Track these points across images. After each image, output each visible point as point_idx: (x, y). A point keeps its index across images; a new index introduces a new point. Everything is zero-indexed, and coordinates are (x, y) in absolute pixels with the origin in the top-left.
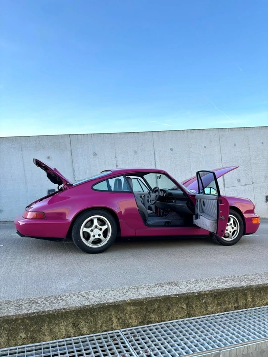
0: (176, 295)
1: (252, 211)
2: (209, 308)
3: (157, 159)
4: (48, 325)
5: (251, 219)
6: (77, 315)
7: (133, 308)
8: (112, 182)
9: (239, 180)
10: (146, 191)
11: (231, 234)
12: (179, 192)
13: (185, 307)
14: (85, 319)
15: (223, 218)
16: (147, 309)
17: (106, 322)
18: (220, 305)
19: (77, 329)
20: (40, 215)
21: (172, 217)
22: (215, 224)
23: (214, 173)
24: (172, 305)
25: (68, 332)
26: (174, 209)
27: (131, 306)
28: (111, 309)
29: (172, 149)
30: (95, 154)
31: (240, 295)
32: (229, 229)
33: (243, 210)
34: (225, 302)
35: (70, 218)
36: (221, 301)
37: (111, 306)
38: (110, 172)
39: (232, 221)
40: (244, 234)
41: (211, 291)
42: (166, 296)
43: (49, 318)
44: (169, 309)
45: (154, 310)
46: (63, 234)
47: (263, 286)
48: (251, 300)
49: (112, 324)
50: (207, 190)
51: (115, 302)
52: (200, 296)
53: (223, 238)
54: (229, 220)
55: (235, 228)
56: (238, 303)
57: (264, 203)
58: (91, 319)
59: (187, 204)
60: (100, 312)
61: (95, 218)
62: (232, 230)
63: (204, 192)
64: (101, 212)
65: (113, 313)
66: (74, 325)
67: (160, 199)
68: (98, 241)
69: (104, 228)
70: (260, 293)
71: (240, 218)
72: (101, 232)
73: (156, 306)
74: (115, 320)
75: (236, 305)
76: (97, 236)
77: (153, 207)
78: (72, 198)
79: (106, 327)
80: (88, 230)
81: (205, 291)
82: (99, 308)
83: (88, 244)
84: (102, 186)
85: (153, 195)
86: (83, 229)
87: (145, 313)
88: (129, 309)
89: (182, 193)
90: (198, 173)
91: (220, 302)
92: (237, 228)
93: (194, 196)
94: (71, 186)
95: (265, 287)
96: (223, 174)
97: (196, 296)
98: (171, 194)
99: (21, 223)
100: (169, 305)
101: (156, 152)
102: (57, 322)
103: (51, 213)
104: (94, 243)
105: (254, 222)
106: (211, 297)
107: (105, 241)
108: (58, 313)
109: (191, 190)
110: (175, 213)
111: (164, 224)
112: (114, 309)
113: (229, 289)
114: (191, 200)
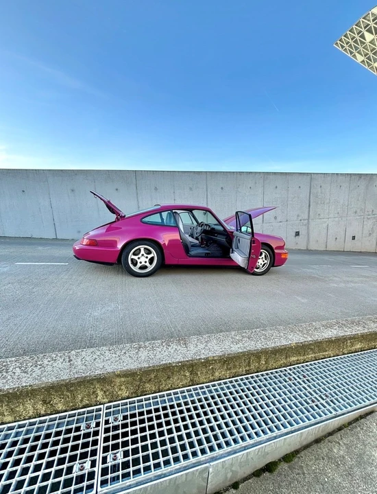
0: (179, 362)
1: (281, 248)
2: (217, 374)
3: (209, 197)
4: (7, 405)
5: (280, 254)
6: (48, 392)
7: (123, 379)
8: (165, 214)
9: (275, 218)
10: (195, 223)
11: (261, 266)
12: (220, 228)
13: (188, 374)
14: (60, 395)
15: (254, 256)
16: (141, 379)
17: (89, 395)
18: (230, 369)
19: (50, 406)
20: (93, 242)
21: (213, 249)
22: (246, 261)
23: (250, 215)
24: (173, 373)
25: (37, 409)
26: (215, 242)
27: (121, 377)
28: (95, 382)
29: (222, 188)
30: (156, 189)
31: (252, 358)
32: (260, 262)
33: (274, 246)
34: (235, 367)
35: (120, 246)
36: (231, 365)
37: (95, 379)
38: (159, 207)
39: (263, 256)
40: (273, 266)
41: (220, 356)
42: (166, 364)
43: (8, 397)
44: (169, 378)
45: (150, 380)
46: (114, 260)
47: (279, 349)
48: (264, 363)
49: (97, 397)
50: (244, 229)
51: (100, 374)
52: (207, 362)
53: (255, 270)
54: (261, 254)
55: (266, 261)
56: (249, 366)
57: (293, 237)
58: (69, 394)
59: (226, 238)
60: (80, 385)
61: (142, 247)
62: (263, 263)
63: (240, 230)
64: (148, 243)
65: (97, 386)
66: (45, 402)
67: (205, 232)
68: (144, 267)
69: (150, 256)
70: (275, 355)
71: (271, 253)
72: (147, 260)
73: (153, 376)
74: (100, 393)
75: (247, 368)
76: (143, 263)
77: (200, 238)
78: (123, 228)
79: (88, 400)
80: (136, 257)
81: (213, 357)
82: (78, 382)
83: (136, 269)
84: (156, 218)
85: (200, 228)
86: (131, 256)
87: (138, 383)
88: (118, 380)
89: (222, 229)
90: (237, 213)
91: (229, 367)
92: (267, 262)
93: (233, 232)
94: (123, 217)
95: (282, 349)
96: (263, 214)
97: (202, 363)
98: (213, 229)
99: (77, 248)
100: (170, 373)
101: (209, 190)
102: (21, 401)
103: (104, 240)
104: (141, 268)
105: (283, 257)
106: (219, 362)
107: (151, 268)
108: (22, 391)
109: (231, 227)
110: (215, 245)
111: (204, 255)
112: (98, 382)
113: (241, 353)
114: (229, 236)
